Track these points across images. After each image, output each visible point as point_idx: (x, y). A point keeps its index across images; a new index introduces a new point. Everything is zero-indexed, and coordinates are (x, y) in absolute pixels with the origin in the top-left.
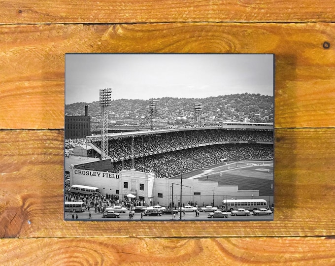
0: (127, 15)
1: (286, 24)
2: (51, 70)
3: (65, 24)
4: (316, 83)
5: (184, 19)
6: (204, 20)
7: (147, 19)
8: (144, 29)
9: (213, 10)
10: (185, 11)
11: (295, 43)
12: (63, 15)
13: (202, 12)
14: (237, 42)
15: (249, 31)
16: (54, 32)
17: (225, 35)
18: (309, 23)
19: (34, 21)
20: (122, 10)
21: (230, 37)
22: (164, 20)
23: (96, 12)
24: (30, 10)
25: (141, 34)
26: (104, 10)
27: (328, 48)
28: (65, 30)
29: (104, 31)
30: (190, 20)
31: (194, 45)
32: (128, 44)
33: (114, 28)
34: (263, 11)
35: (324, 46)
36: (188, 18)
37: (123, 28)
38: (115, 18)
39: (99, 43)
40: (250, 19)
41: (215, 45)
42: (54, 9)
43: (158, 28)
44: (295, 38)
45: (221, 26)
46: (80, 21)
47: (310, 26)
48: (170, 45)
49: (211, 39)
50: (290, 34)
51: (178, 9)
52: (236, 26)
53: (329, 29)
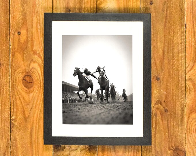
0: (7, 114)
1: (11, 50)
2: (29, 146)
3: (10, 140)
4: (35, 38)
5: (8, 91)
6: (9, 83)
7: (8, 106)
8: (13, 108)
9: (5, 79)
10: (5, 91)
11: (18, 46)
12: (7, 140)
13: (6, 84)
14: (18, 70)
15: (13, 65)
16: (14, 144)
17: (15, 75)
18: (10, 40)
19: (9, 152)
20: (5, 116)
21: (16, 73)
22: (9, 99)
23: (5, 127)
24: (4, 154)
25: (15, 109)
26: (5, 124)
27: (20, 33)
28: (13, 140)
29: (13, 124)
30: (9, 89)
31: (19, 88)
32: (19, 115)
33: (12, 120)
34: (5, 59)
35: (19, 34)
36: (8, 89)
37: (12, 116)
38: (8, 119)
39: (18, 126)
40: (9, 64)
41: (19, 79)
42: (4, 144)
43: (12, 102)
44: (16, 46)
45: (11, 76)
46: (9, 134)
47: (12, 40)
48: (19, 97)
49: (17, 81)
50: (15, 48)
51: (5, 94)
52: (12, 70)
53: (12, 32)
